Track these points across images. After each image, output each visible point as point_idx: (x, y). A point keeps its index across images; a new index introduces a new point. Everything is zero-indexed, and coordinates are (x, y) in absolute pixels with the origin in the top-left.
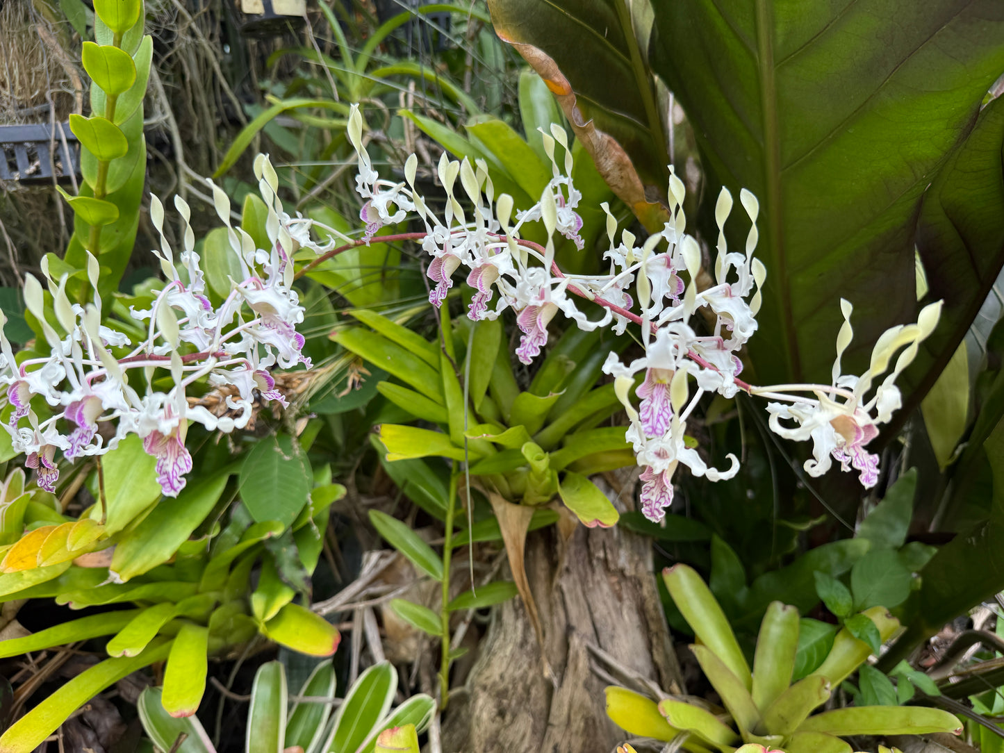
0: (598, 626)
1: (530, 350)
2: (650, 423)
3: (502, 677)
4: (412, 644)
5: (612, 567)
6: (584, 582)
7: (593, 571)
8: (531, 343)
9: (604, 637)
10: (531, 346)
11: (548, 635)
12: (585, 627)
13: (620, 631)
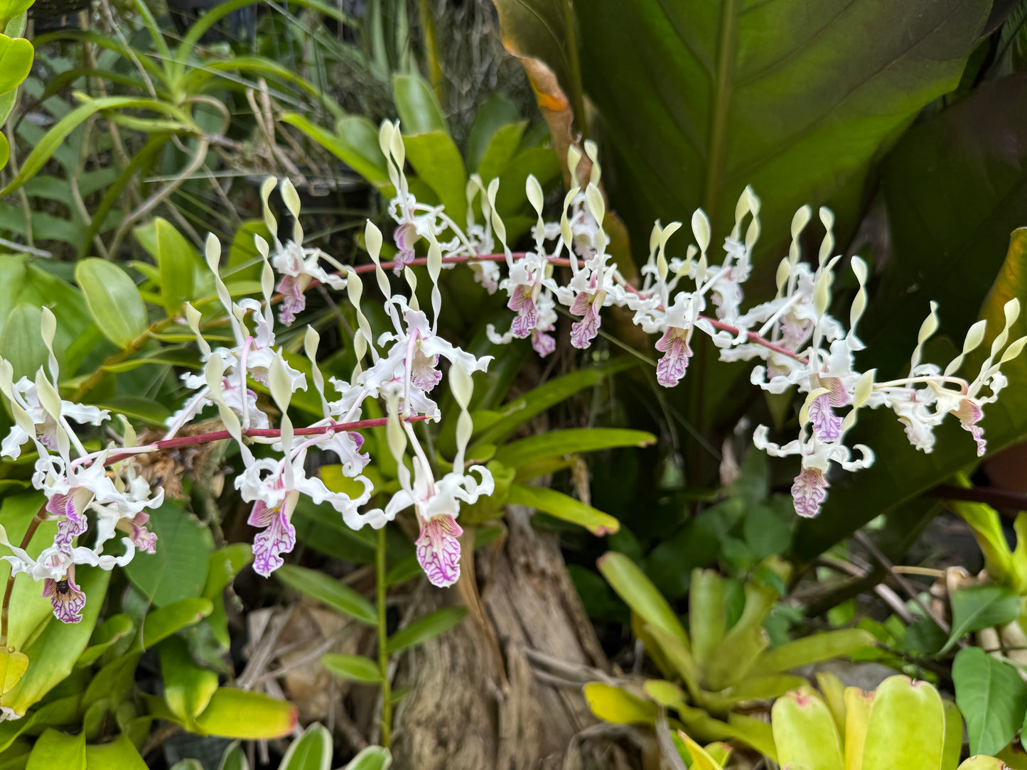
0: (529, 629)
1: (673, 373)
2: (823, 428)
3: (438, 706)
4: (322, 699)
5: (534, 568)
6: (507, 590)
7: (515, 577)
8: (674, 366)
9: (537, 640)
10: (674, 369)
11: (479, 652)
12: (516, 635)
13: (551, 630)
